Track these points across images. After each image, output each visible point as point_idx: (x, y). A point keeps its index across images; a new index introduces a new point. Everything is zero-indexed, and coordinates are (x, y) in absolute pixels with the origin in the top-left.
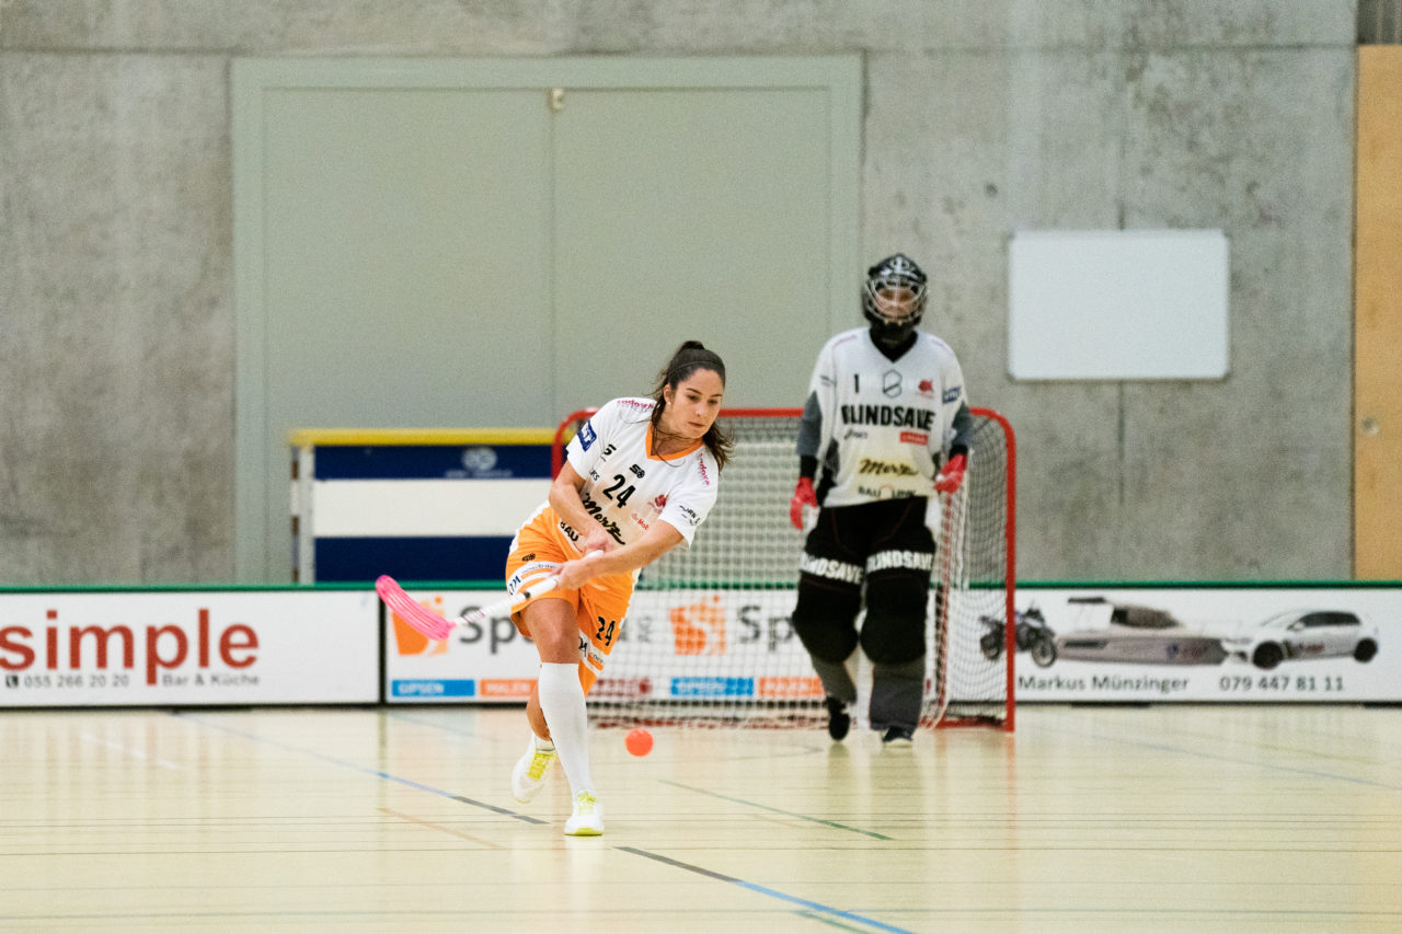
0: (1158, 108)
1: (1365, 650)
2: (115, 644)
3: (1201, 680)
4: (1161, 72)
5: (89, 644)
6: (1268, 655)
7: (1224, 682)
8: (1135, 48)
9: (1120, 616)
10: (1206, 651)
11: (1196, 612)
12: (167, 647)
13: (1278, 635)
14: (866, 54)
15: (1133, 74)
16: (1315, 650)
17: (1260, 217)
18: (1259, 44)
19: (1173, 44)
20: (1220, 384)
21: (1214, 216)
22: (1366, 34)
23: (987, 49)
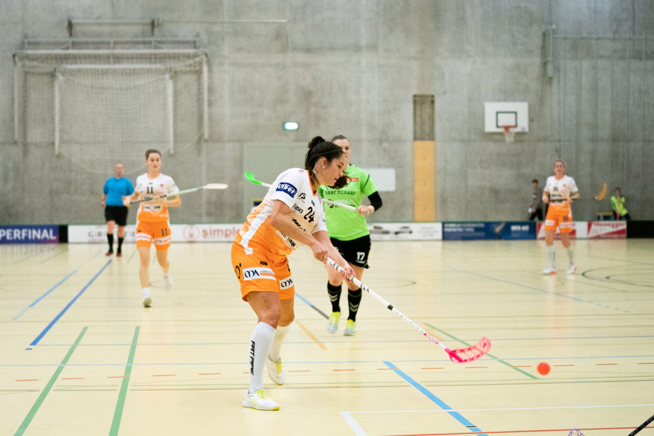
0: (385, 150)
1: (411, 232)
2: (220, 233)
3: (386, 237)
4: (385, 145)
5: (216, 233)
6: (397, 233)
7: (391, 237)
8: (381, 141)
9: (375, 227)
10: (387, 233)
11: (386, 226)
12: (228, 233)
13: (398, 230)
15: (381, 145)
16: (403, 232)
17: (400, 167)
18: (399, 140)
19: (387, 141)
20: (395, 192)
21: (393, 166)
22: (415, 139)
23: (359, 141)
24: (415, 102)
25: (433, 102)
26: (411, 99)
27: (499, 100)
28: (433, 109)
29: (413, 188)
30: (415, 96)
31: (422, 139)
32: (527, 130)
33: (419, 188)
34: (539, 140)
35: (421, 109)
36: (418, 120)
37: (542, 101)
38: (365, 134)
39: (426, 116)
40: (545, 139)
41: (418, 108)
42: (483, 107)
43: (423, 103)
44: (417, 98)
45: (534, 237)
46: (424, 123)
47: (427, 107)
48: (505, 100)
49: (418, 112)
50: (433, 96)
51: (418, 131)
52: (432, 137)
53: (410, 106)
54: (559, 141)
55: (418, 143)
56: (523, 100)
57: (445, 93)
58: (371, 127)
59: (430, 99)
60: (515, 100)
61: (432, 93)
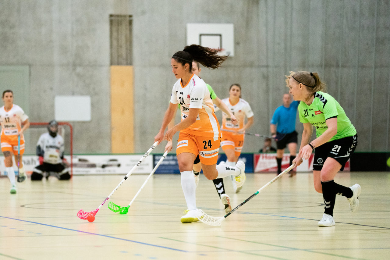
0: (79, 75)
1: (119, 165)
3: (93, 171)
4: (79, 69)
6: (104, 166)
7: (97, 171)
8: (75, 65)
9: (80, 160)
10: (93, 166)
11: (92, 159)
13: (105, 163)
14: (30, 66)
15: (74, 69)
16: (111, 165)
17: (96, 94)
18: (95, 65)
19: (81, 65)
20: (89, 122)
21: (88, 93)
22: (112, 64)
23: (50, 65)
24: (111, 22)
25: (131, 22)
26: (107, 19)
27: (202, 22)
28: (131, 30)
29: (110, 118)
30: (111, 16)
31: (119, 64)
32: (232, 54)
33: (116, 118)
34: (245, 66)
35: (118, 31)
36: (115, 43)
37: (248, 23)
38: (56, 57)
39: (123, 39)
40: (251, 65)
41: (114, 29)
42: (186, 29)
43: (119, 24)
44: (113, 18)
45: (251, 170)
46: (121, 47)
47: (124, 28)
48: (209, 22)
49: (115, 34)
50: (131, 16)
51: (115, 55)
52: (129, 62)
53: (106, 27)
54: (267, 66)
55: (115, 68)
56: (228, 22)
57: (143, 13)
58: (64, 50)
59: (128, 19)
60: (219, 22)
61: (130, 13)
